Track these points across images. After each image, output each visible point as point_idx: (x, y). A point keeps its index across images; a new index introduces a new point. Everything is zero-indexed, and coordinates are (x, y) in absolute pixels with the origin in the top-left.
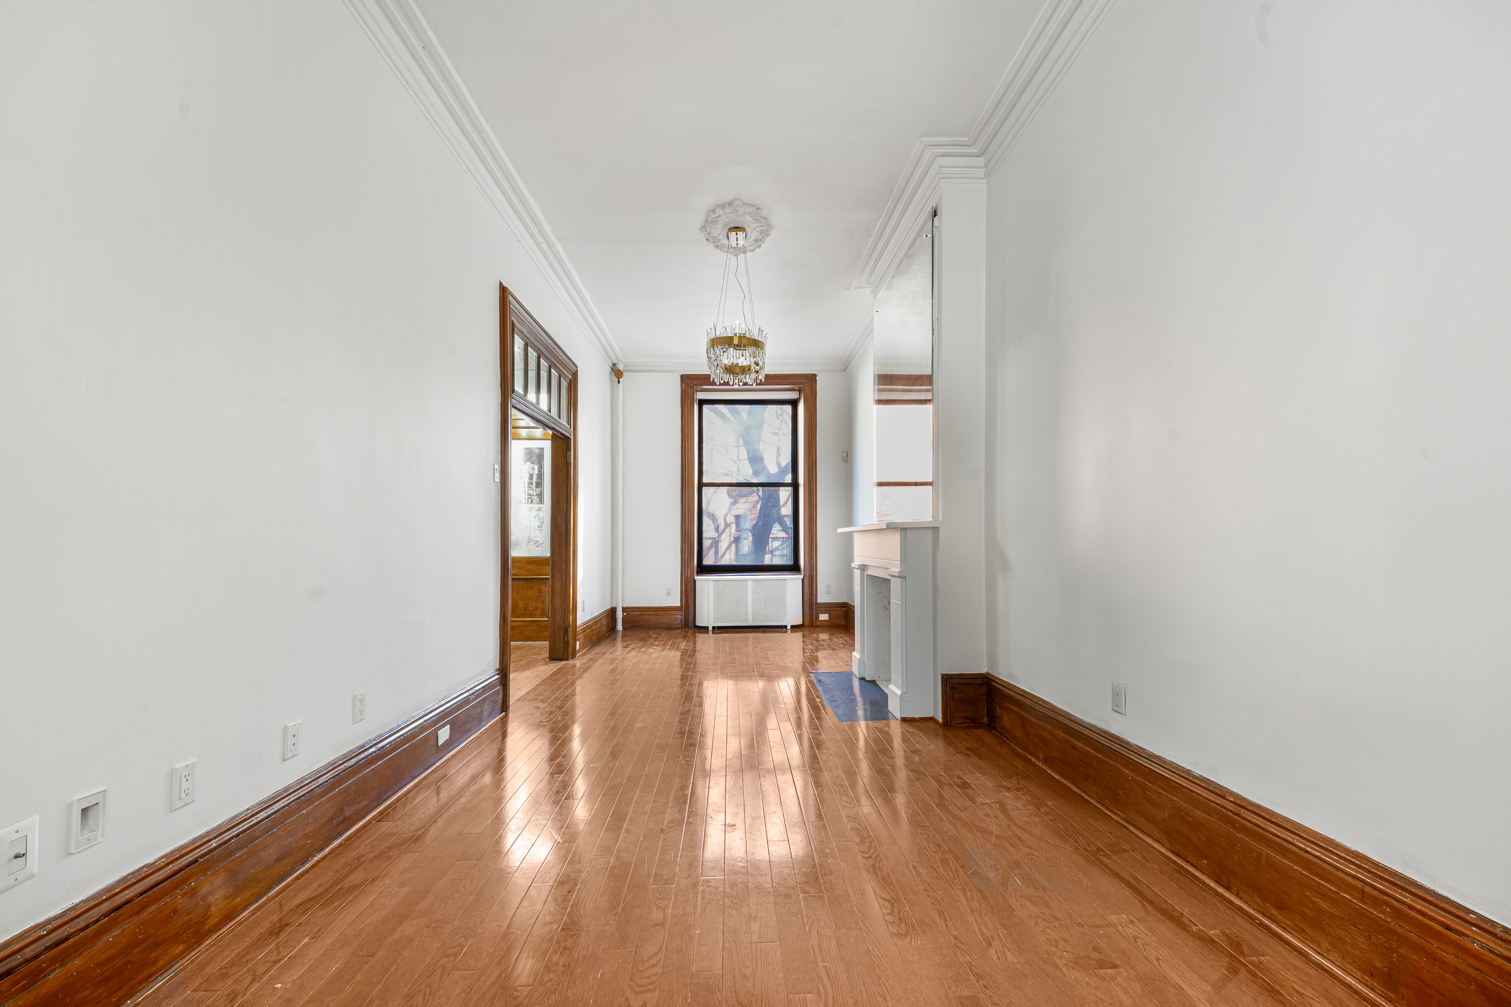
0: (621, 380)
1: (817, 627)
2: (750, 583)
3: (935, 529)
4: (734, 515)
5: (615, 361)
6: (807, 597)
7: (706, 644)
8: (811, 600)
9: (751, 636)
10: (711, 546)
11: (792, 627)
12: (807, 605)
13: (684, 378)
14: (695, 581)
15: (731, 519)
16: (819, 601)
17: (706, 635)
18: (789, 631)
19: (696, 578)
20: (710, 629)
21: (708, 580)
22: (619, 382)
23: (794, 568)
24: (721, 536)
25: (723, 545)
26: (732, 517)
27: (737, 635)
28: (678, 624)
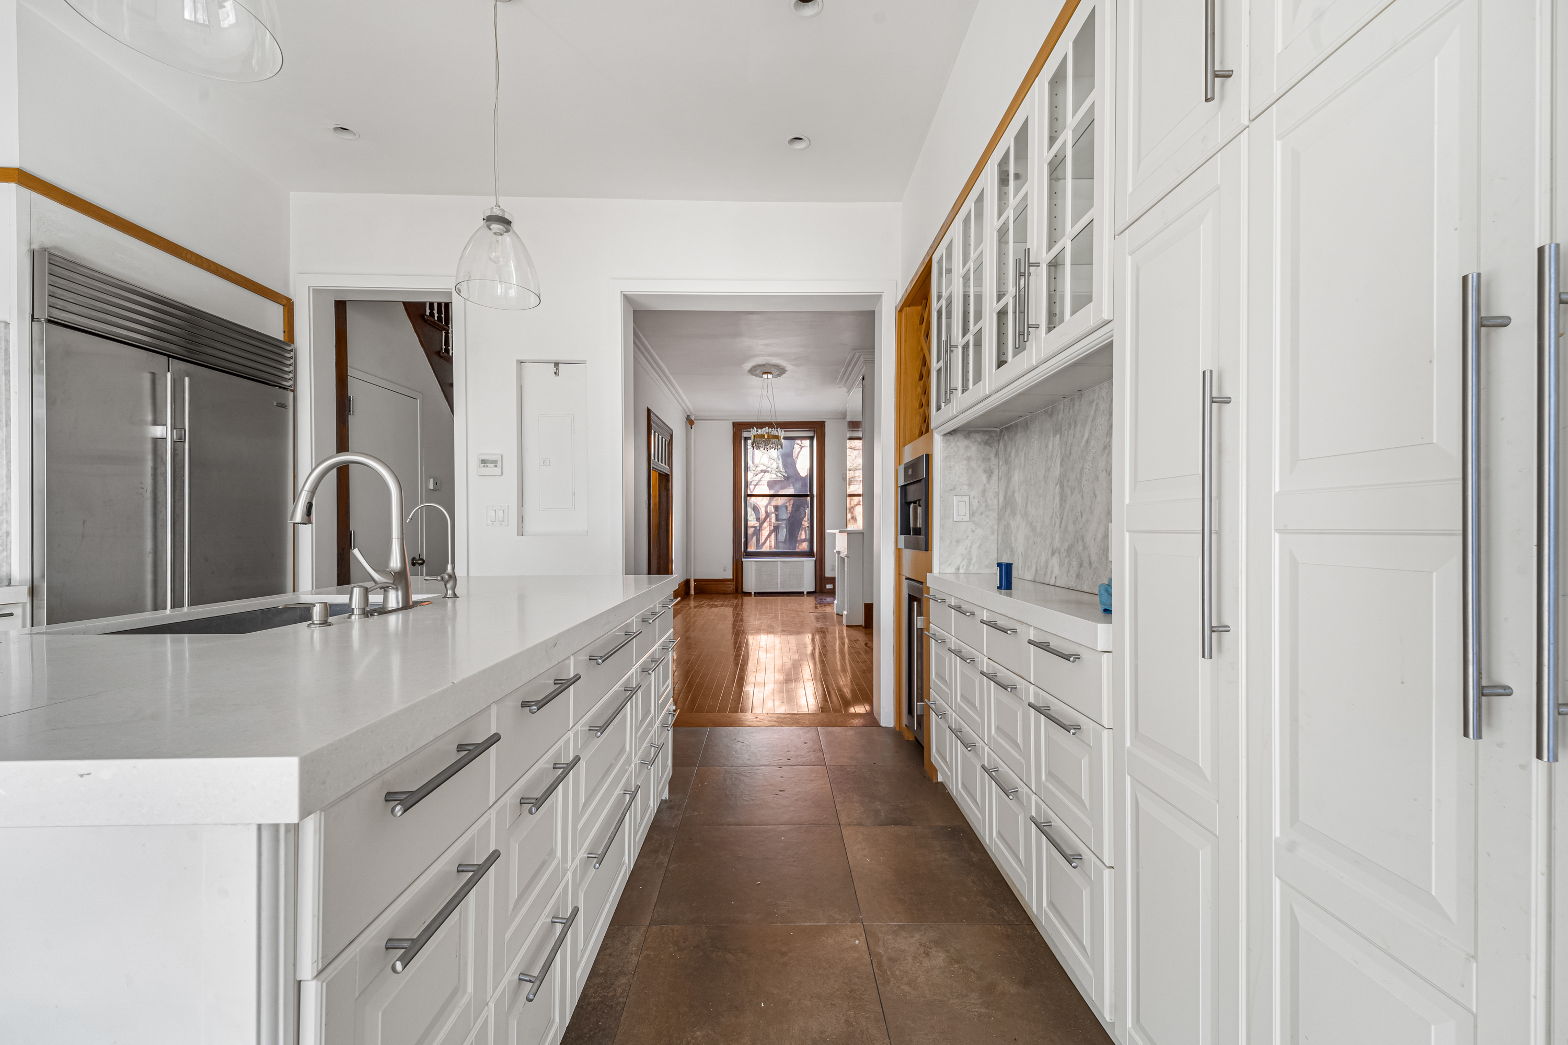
0: (693, 426)
1: (825, 593)
2: (779, 563)
3: (863, 533)
4: (773, 506)
5: (689, 414)
6: (818, 573)
7: (749, 602)
8: (821, 575)
9: (780, 598)
10: (754, 534)
11: (808, 593)
12: (818, 579)
13: (734, 424)
14: (742, 562)
15: (771, 509)
16: (826, 576)
17: (750, 598)
18: (805, 596)
19: (743, 559)
20: (753, 593)
21: (751, 561)
22: (691, 428)
23: (810, 554)
24: (762, 525)
25: (765, 533)
26: (772, 507)
27: (770, 598)
28: (731, 591)
